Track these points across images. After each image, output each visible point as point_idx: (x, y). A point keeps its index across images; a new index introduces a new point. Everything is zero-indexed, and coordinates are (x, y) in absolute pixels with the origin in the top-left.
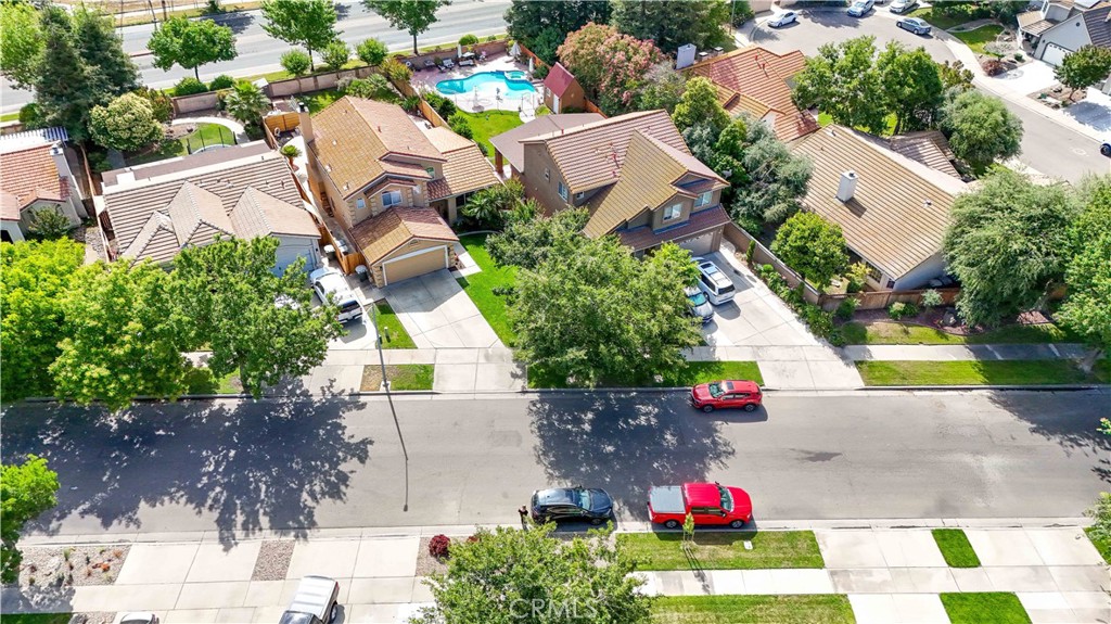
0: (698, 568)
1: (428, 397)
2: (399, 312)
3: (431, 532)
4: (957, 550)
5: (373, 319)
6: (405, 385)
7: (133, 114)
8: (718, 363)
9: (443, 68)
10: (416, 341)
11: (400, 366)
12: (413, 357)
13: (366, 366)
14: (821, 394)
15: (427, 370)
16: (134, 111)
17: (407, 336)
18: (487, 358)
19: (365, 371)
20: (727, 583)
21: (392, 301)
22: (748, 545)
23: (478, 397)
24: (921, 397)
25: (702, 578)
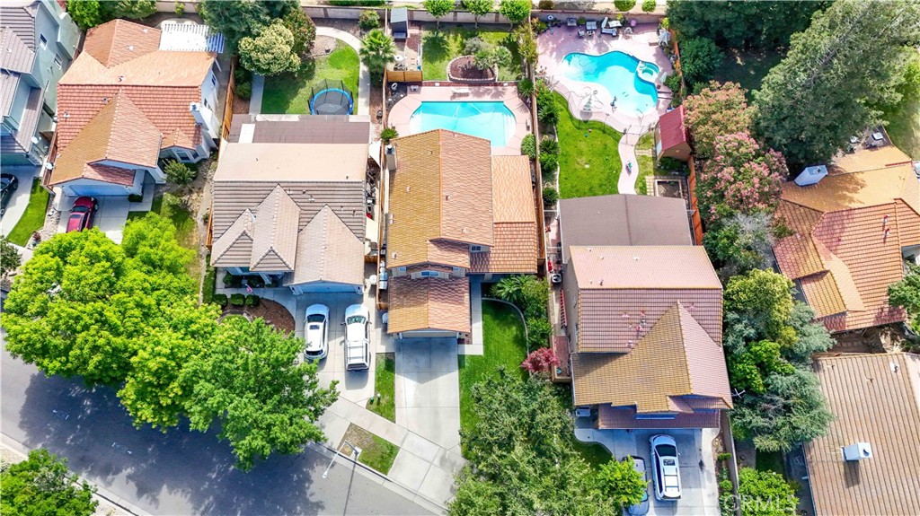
1: (379, 481)
2: (398, 373)
5: (377, 373)
6: (370, 461)
7: (273, 54)
9: (582, 33)
10: (398, 413)
11: (375, 437)
12: (387, 431)
13: (351, 424)
15: (392, 451)
16: (274, 51)
17: (393, 405)
18: (443, 460)
19: (348, 430)
21: (399, 359)
23: (418, 501)
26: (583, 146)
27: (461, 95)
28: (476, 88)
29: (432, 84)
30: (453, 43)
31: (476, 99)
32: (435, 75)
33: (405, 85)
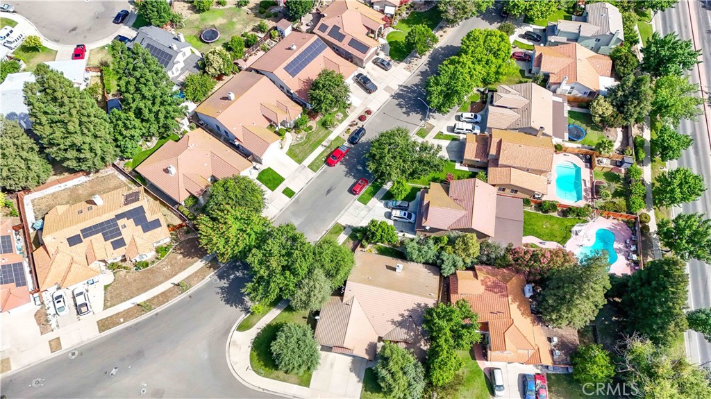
0: (327, 147)
1: (414, 132)
2: (451, 142)
3: (372, 114)
4: (289, 193)
5: (452, 136)
8: (373, 196)
12: (430, 136)
13: (435, 126)
14: (344, 210)
17: (440, 139)
19: (433, 125)
20: (320, 150)
21: (456, 142)
22: (324, 160)
24: (323, 231)
25: (325, 146)
26: (556, 227)
27: (585, 183)
28: (590, 190)
29: (591, 173)
30: (616, 186)
31: (583, 189)
32: (596, 175)
33: (589, 161)
